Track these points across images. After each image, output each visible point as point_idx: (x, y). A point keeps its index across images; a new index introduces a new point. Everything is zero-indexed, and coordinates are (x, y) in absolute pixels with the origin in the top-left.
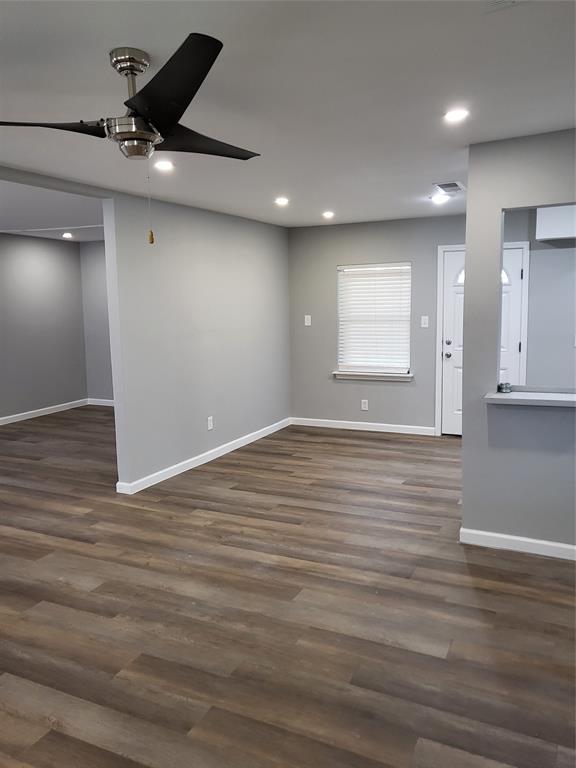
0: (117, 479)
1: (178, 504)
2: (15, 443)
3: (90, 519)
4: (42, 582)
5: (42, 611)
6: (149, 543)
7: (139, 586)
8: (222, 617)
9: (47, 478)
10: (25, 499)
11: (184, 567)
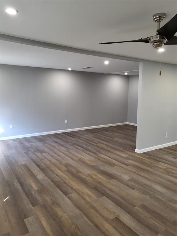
0: (135, 148)
1: (154, 159)
2: (107, 132)
3: (127, 159)
4: (114, 174)
5: (114, 182)
6: (145, 170)
7: (141, 182)
8: (169, 201)
9: (115, 144)
10: (110, 149)
11: (156, 180)
